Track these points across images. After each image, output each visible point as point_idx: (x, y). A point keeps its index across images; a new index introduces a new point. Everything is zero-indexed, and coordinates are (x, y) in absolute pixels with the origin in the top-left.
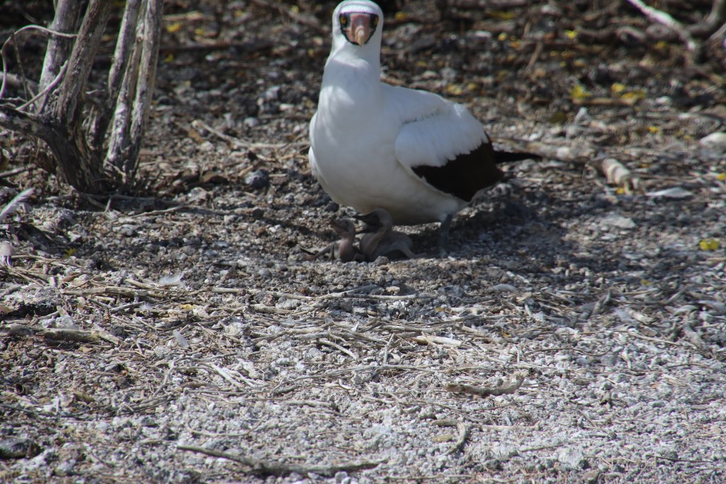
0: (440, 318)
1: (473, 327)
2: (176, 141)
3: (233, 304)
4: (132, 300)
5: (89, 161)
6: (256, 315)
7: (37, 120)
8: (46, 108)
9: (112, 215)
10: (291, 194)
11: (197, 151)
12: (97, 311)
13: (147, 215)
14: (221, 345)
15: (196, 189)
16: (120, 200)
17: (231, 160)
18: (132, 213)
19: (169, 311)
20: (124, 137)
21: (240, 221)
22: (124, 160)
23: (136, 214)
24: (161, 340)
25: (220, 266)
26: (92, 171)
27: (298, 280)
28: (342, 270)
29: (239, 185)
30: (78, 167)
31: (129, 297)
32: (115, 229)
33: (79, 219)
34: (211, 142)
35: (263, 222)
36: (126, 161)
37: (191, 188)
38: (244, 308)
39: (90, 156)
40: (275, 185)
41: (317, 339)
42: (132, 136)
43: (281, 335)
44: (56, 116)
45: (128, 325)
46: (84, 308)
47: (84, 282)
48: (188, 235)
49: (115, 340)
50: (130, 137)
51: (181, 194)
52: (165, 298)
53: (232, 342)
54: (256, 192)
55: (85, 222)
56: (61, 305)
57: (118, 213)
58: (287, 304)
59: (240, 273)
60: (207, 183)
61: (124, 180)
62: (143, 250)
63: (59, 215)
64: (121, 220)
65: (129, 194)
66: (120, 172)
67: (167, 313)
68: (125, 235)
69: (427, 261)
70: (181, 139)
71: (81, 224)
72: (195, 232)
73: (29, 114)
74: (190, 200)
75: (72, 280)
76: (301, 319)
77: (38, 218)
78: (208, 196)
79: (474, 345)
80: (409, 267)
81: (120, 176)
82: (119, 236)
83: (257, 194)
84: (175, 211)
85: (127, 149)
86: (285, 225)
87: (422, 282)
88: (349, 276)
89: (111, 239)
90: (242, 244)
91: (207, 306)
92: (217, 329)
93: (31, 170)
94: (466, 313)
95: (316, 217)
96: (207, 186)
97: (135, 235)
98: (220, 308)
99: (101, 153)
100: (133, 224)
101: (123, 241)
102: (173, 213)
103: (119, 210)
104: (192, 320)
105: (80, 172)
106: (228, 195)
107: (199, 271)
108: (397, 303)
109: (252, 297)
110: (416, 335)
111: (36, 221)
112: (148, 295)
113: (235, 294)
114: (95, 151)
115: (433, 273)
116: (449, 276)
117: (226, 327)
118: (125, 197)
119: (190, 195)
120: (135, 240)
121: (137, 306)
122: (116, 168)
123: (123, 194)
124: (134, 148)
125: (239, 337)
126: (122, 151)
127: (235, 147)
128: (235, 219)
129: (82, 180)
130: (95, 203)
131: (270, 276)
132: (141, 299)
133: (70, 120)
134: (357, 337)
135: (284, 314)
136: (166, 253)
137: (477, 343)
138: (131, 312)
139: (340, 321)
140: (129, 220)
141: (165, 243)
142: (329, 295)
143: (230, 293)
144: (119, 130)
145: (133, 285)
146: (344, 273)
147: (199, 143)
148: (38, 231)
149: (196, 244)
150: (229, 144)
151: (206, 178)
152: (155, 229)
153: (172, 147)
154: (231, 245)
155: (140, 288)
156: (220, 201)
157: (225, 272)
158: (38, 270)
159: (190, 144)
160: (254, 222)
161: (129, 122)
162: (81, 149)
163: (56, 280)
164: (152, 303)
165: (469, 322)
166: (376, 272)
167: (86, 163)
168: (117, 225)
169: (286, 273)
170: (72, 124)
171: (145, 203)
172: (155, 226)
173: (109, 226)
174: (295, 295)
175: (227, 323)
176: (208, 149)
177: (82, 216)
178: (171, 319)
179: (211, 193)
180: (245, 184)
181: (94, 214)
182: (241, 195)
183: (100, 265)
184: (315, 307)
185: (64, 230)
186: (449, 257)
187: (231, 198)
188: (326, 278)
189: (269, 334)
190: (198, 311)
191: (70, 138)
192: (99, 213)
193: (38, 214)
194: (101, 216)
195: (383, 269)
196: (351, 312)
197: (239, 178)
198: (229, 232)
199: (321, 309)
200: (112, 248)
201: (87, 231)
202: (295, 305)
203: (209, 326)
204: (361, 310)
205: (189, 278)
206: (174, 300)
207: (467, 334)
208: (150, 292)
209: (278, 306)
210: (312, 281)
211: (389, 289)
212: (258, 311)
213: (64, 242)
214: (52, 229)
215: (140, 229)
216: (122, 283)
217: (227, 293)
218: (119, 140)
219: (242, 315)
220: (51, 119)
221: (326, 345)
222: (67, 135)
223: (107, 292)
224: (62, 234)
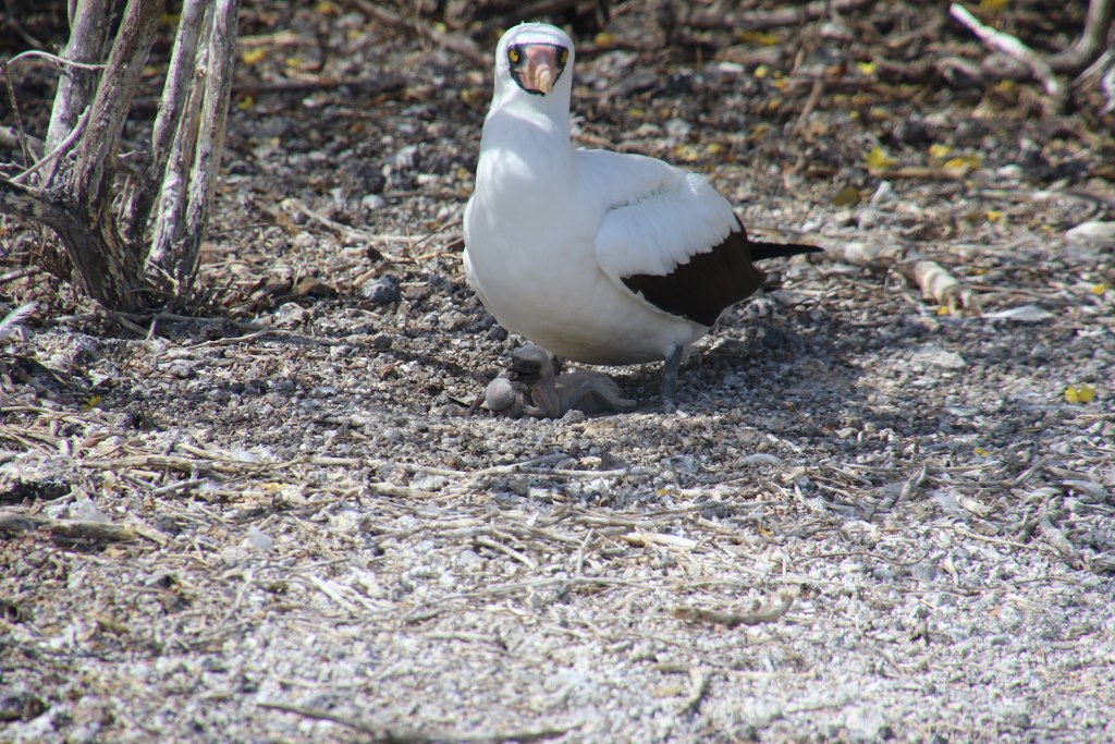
0: (663, 505)
1: (715, 519)
2: (256, 230)
3: (343, 483)
4: (188, 475)
5: (122, 261)
6: (379, 500)
7: (42, 198)
8: (56, 179)
9: (157, 345)
10: (434, 313)
11: (290, 246)
12: (133, 493)
13: (212, 345)
14: (326, 546)
15: (287, 305)
16: (169, 321)
17: (341, 260)
18: (189, 341)
19: (245, 493)
20: (177, 225)
21: (354, 355)
22: (176, 260)
23: (194, 343)
24: (232, 537)
25: (324, 423)
26: (126, 276)
27: (444, 446)
28: (511, 432)
29: (354, 300)
30: (105, 270)
31: (184, 472)
32: (161, 367)
33: (107, 351)
34: (310, 232)
35: (391, 357)
36: (180, 261)
37: (279, 303)
38: (361, 489)
39: (123, 254)
40: (409, 299)
41: (474, 537)
42: (189, 222)
43: (418, 531)
44: (71, 191)
45: (181, 515)
46: (114, 489)
47: (113, 448)
48: (275, 376)
49: (162, 537)
50: (185, 224)
51: (265, 313)
52: (238, 474)
53: (343, 541)
54: (379, 309)
55: (116, 356)
56: (78, 484)
57: (167, 341)
58: (428, 483)
59: (355, 434)
60: (303, 296)
61: (176, 291)
62: (204, 399)
63: (75, 344)
64: (171, 353)
65: (185, 313)
66: (169, 278)
67: (241, 496)
68: (178, 376)
69: (644, 417)
70: (265, 228)
71: (109, 358)
72: (286, 372)
73: (30, 188)
74: (278, 323)
75: (94, 445)
76: (449, 506)
77: (43, 350)
78: (306, 317)
79: (715, 547)
80: (616, 427)
81: (171, 285)
82: (168, 376)
83: (382, 313)
84: (254, 339)
85: (182, 242)
86: (425, 362)
87: (636, 449)
88: (523, 441)
89: (155, 382)
90: (358, 390)
91: (303, 485)
92: (319, 522)
93: (32, 274)
94: (704, 498)
95: (472, 349)
96: (303, 301)
97: (192, 375)
98: (323, 488)
99: (140, 249)
100: (190, 358)
101: (174, 386)
102: (252, 342)
103: (168, 337)
104: (281, 507)
105: (108, 277)
106: (337, 315)
107: (291, 432)
108: (598, 481)
109: (373, 472)
110: (626, 532)
111: (39, 354)
112: (213, 468)
113: (347, 467)
114: (131, 246)
115: (654, 436)
116: (677, 441)
117: (333, 518)
118: (178, 317)
119: (278, 314)
120: (193, 383)
121: (195, 486)
122: (164, 272)
123: (174, 312)
124: (192, 241)
125: (352, 534)
126: (174, 247)
127: (348, 241)
128: (348, 351)
129: (111, 291)
130: (131, 326)
131: (401, 439)
132: (201, 474)
133: (93, 197)
134: (536, 535)
135: (422, 499)
136: (241, 403)
137: (720, 545)
138: (186, 495)
139: (510, 509)
140: (183, 352)
141: (239, 389)
142: (492, 469)
143: (340, 465)
144: (169, 213)
145: (189, 452)
146: (516, 436)
147: (291, 234)
148: (43, 369)
149: (287, 391)
150: (338, 235)
151: (302, 288)
152: (223, 367)
153: (251, 240)
154: (341, 392)
155: (201, 458)
156: (324, 323)
157: (331, 433)
158: (43, 429)
159: (279, 236)
160: (376, 356)
161: (184, 202)
162: (109, 242)
163: (70, 445)
164: (219, 481)
165: (708, 512)
166: (564, 434)
167: (118, 263)
168: (164, 361)
169: (425, 435)
170: (97, 204)
171: (209, 327)
172: (224, 361)
173: (153, 362)
174: (439, 469)
175: (334, 511)
176: (306, 243)
177: (112, 347)
178: (248, 505)
179: (310, 311)
180: (363, 298)
181: (130, 343)
182: (356, 315)
183: (138, 422)
184: (470, 487)
185: (84, 368)
186: (678, 412)
187: (341, 319)
188: (488, 443)
189: (399, 530)
190: (290, 493)
191: (93, 226)
192: (137, 342)
193: (43, 343)
194: (139, 346)
195: (576, 430)
196: (525, 495)
197: (353, 287)
198: (338, 371)
199: (479, 491)
200: (157, 396)
201: (118, 370)
202: (440, 484)
203: (306, 516)
204: (542, 493)
205: (276, 442)
206: (253, 477)
207: (706, 530)
208: (215, 464)
209: (413, 486)
210: (466, 448)
211: (585, 461)
212: (382, 494)
213: (84, 386)
214: (65, 367)
215: (201, 366)
216: (172, 449)
217: (335, 465)
218: (169, 228)
219: (358, 499)
220: (64, 195)
221: (488, 547)
222: (88, 220)
223: (150, 463)
224: (79, 373)
